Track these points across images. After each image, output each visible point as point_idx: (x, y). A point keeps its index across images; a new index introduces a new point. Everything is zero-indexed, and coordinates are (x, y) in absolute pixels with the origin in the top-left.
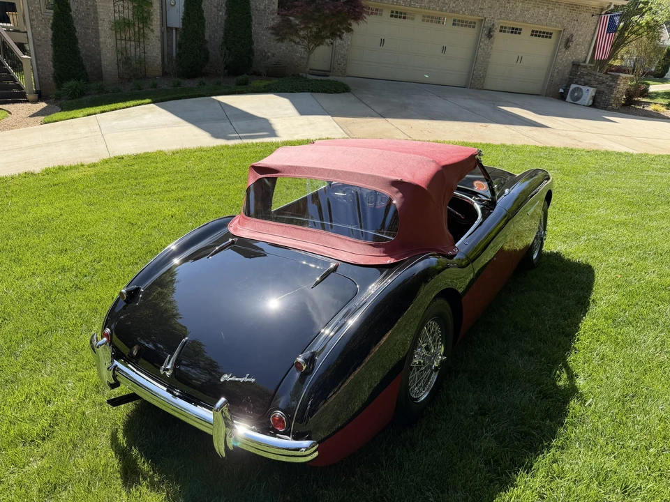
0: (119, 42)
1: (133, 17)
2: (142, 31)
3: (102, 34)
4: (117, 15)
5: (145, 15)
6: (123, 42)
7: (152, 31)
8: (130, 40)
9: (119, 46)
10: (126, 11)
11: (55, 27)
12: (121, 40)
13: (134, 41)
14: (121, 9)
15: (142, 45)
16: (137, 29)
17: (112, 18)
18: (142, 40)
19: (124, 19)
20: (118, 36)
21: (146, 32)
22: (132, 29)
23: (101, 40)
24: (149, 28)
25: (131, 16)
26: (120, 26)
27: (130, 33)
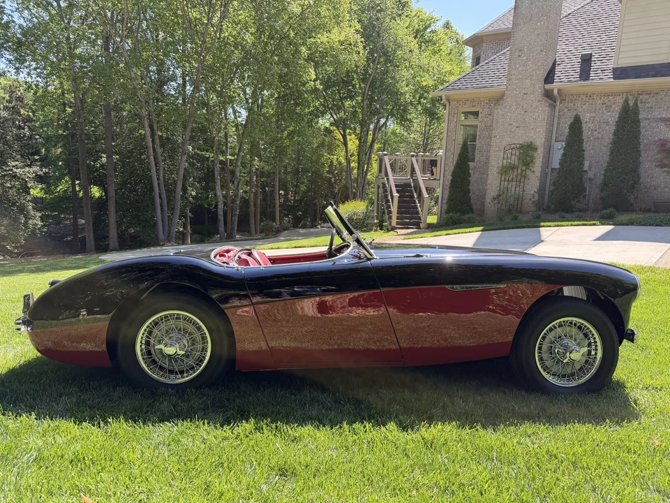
0: (503, 183)
1: (518, 162)
2: (524, 173)
3: (490, 177)
4: (505, 161)
5: (528, 159)
6: (506, 183)
7: (534, 172)
8: (512, 181)
9: (502, 186)
10: (513, 157)
11: (454, 174)
12: (505, 181)
13: (516, 181)
14: (509, 156)
15: (522, 184)
16: (520, 171)
17: (501, 164)
18: (522, 180)
19: (510, 163)
20: (503, 179)
21: (527, 173)
22: (516, 171)
23: (488, 182)
24: (531, 170)
25: (516, 161)
26: (506, 170)
27: (513, 175)
